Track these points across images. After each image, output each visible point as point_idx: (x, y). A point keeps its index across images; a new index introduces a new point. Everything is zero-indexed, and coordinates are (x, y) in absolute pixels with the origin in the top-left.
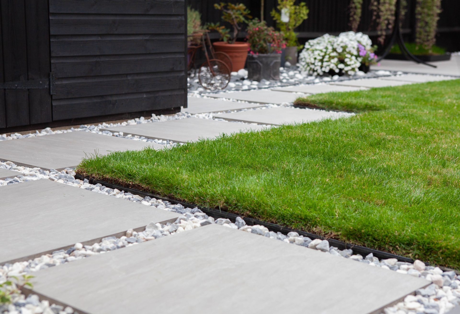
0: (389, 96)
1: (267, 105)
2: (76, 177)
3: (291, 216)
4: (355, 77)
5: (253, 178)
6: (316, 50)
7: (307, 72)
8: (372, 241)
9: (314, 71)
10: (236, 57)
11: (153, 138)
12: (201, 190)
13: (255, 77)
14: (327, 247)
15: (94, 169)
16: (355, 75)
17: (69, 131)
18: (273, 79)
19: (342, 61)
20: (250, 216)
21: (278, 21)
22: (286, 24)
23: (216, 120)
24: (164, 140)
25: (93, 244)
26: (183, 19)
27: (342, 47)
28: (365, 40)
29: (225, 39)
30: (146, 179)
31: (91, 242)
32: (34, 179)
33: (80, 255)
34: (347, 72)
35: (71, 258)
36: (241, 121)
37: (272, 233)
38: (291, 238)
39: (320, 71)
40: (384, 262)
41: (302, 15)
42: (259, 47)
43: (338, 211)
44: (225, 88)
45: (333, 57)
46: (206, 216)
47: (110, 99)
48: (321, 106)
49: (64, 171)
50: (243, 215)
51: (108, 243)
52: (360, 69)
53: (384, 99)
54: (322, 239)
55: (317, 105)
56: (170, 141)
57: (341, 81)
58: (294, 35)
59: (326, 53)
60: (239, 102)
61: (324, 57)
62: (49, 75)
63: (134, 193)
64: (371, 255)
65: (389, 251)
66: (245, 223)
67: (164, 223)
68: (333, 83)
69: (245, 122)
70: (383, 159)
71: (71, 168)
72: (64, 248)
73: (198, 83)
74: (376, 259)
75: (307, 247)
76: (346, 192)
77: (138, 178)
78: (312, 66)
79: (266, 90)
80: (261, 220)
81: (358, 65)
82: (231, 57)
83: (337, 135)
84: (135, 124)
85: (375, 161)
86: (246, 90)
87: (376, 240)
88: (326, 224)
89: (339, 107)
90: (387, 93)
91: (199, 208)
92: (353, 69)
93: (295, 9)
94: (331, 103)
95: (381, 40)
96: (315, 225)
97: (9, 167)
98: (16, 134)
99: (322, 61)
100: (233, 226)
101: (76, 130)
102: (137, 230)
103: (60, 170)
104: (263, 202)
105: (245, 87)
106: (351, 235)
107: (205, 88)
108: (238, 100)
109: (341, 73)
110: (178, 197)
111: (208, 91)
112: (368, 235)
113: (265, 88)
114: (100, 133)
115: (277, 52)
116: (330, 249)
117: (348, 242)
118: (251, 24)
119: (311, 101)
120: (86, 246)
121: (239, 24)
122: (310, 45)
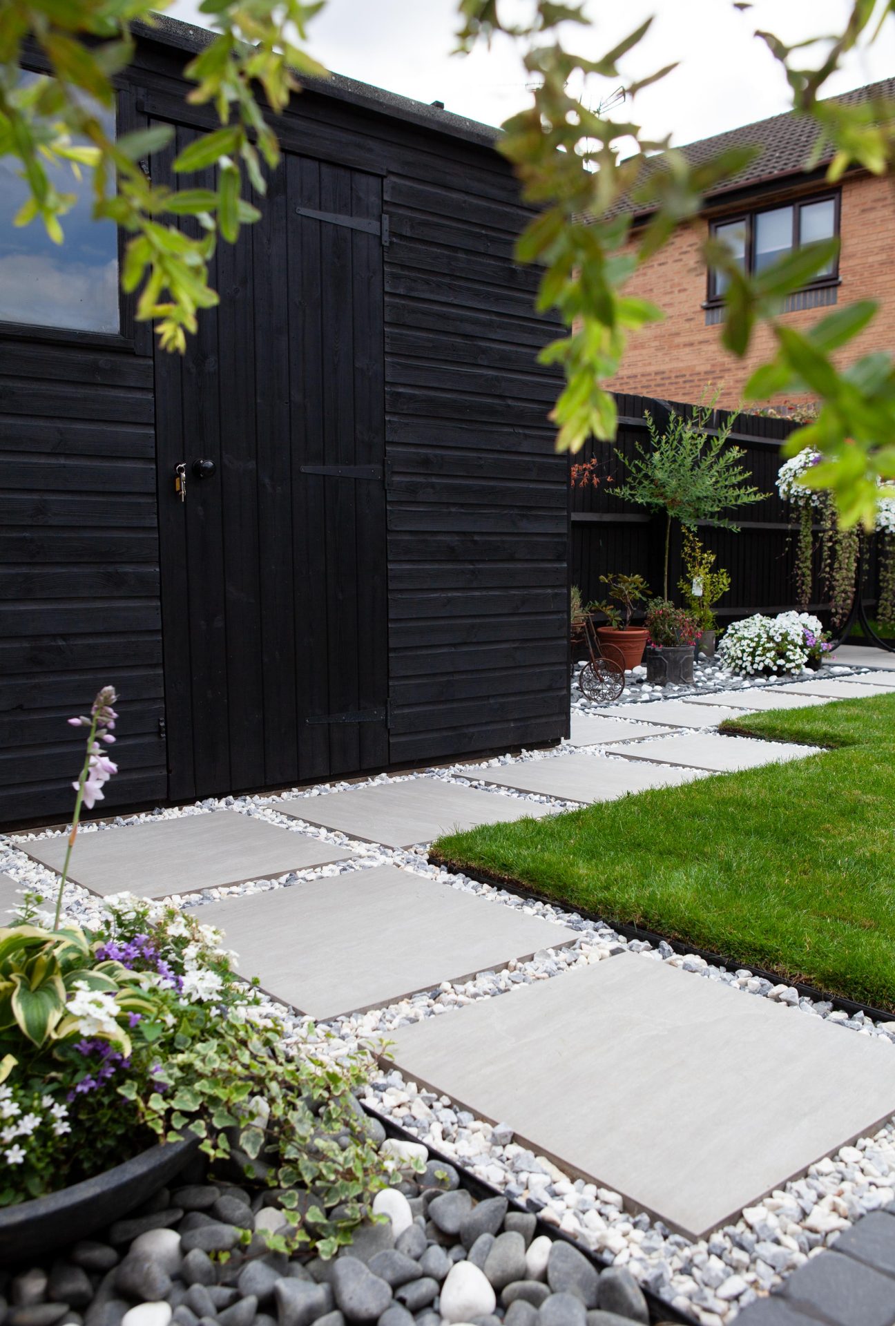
0: (857, 718)
1: (679, 729)
2: (430, 862)
3: (740, 944)
4: (801, 678)
5: (679, 875)
6: (745, 638)
7: (730, 669)
8: (862, 993)
9: (741, 668)
10: (630, 648)
11: (528, 792)
12: (607, 894)
13: (658, 680)
14: (796, 999)
15: (455, 853)
16: (801, 674)
17: (412, 777)
18: (684, 683)
19: (781, 655)
20: (679, 940)
21: (687, 595)
22: (699, 598)
23: (611, 757)
24: (542, 795)
25: (465, 983)
26: (566, 617)
27: (781, 634)
28: (814, 623)
29: (614, 623)
30: (528, 873)
31: (462, 980)
32: (375, 864)
33: (449, 1003)
34: (789, 670)
35: (438, 1007)
36: (646, 760)
37: (713, 968)
38: (742, 979)
39: (749, 669)
40: (881, 1028)
41: (722, 586)
42: (664, 636)
43: (809, 939)
44: (618, 696)
45: (769, 650)
46: (615, 934)
47: (465, 731)
48: (758, 732)
49: (412, 851)
50: (669, 937)
51: (484, 982)
52: (807, 665)
53: (851, 725)
54: (789, 985)
55: (753, 732)
56: (551, 797)
57: (781, 684)
58: (711, 613)
59: (758, 643)
60: (640, 723)
61: (755, 649)
62: (386, 702)
63: (512, 892)
64: (861, 1014)
65: (889, 1010)
66: (672, 950)
67: (558, 948)
68: (770, 688)
69: (652, 761)
70: (864, 843)
71: (420, 844)
72: (427, 990)
73: (577, 688)
74: (868, 1020)
75: (766, 996)
76: (815, 904)
77: (517, 870)
78: (740, 662)
79: (675, 700)
80: (695, 947)
81: (805, 659)
82: (622, 648)
83: (790, 793)
84: (499, 765)
85: (852, 844)
86: (646, 702)
87: (869, 992)
88: (793, 961)
89: (785, 736)
90: (855, 711)
91: (605, 921)
92: (798, 666)
93: (712, 577)
94: (774, 729)
95: (836, 620)
96: (776, 960)
97: (339, 841)
98: (342, 783)
99: (753, 654)
100: (655, 955)
101: (420, 775)
102: (521, 960)
103: (406, 848)
104: (698, 921)
105: (645, 697)
106: (831, 981)
107: (589, 698)
108: (637, 721)
109: (780, 673)
110: (574, 903)
111: (594, 703)
112: (856, 983)
113: (674, 698)
114: (453, 781)
115: (688, 644)
116: (800, 1002)
117: (825, 991)
118: (651, 604)
119: (743, 726)
120: (455, 986)
121: (635, 602)
122: (733, 629)
